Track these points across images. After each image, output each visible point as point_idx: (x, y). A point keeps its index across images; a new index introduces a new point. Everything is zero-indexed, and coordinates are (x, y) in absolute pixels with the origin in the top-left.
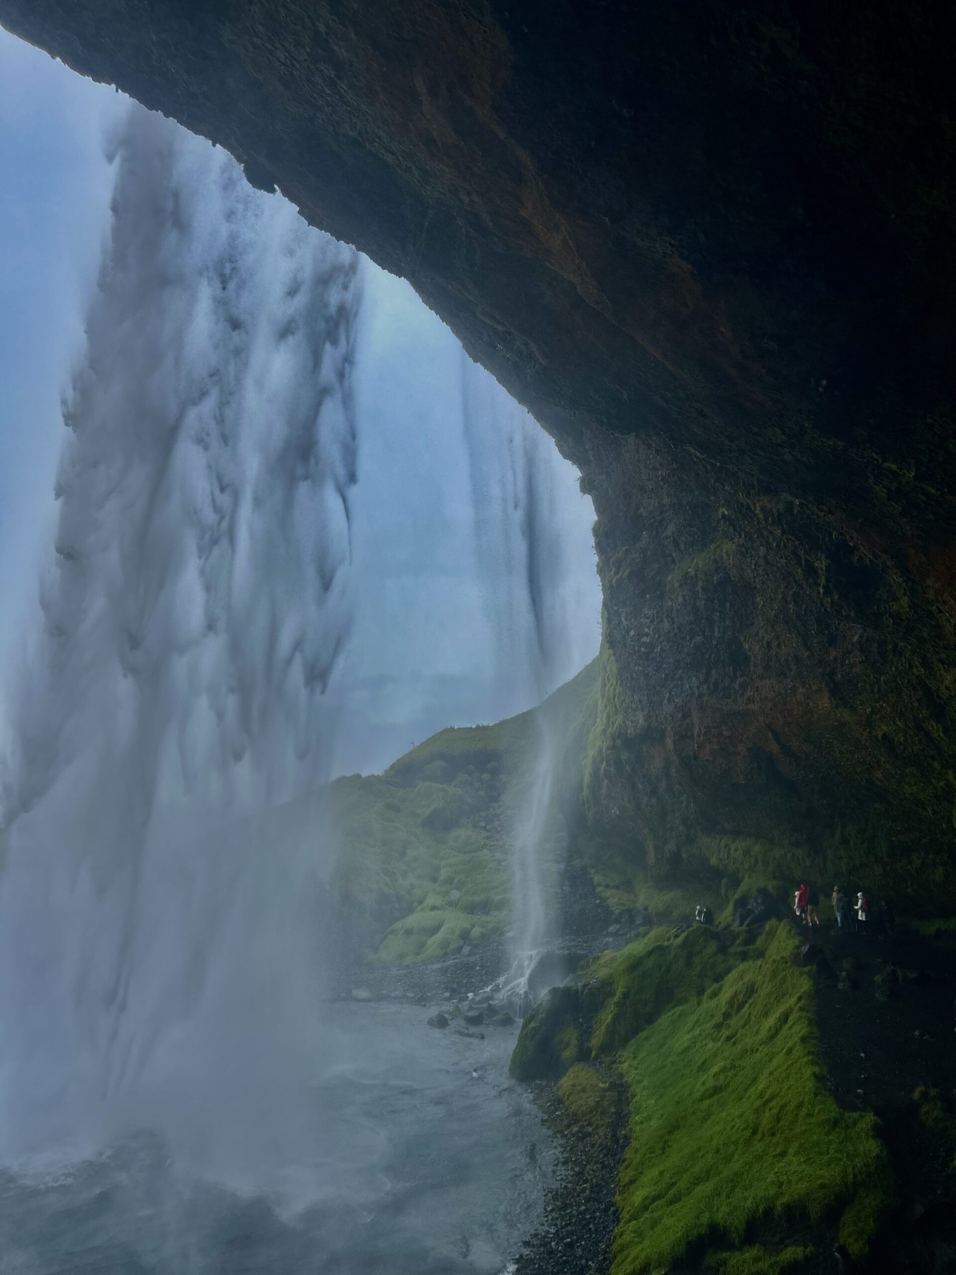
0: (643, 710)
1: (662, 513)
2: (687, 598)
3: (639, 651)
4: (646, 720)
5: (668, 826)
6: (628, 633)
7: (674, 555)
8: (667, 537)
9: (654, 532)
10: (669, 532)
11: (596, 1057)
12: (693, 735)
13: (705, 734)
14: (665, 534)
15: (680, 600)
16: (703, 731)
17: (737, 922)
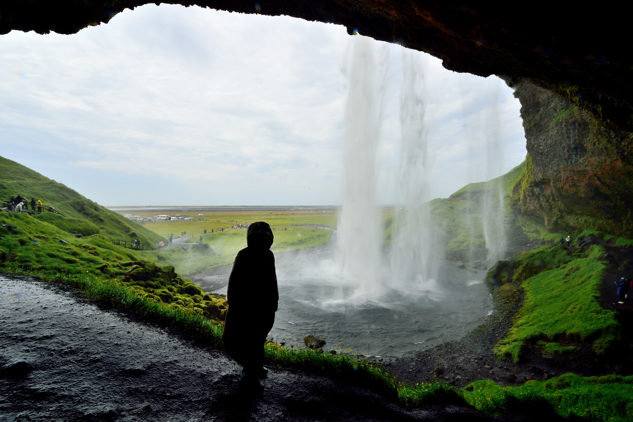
0: (541, 173)
1: (548, 99)
2: (559, 130)
3: (538, 152)
4: (542, 176)
5: (553, 212)
6: (534, 146)
7: (554, 115)
8: (551, 108)
9: (545, 108)
10: (552, 106)
11: (514, 282)
12: (561, 180)
13: (566, 179)
14: (550, 107)
15: (556, 131)
16: (565, 178)
17: (578, 245)
